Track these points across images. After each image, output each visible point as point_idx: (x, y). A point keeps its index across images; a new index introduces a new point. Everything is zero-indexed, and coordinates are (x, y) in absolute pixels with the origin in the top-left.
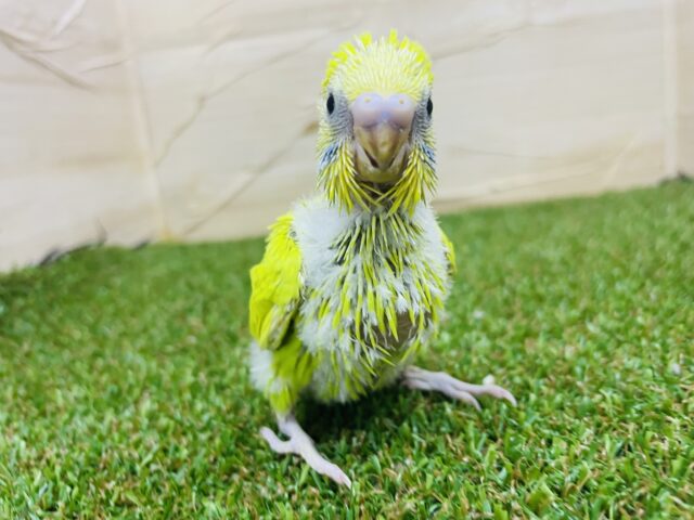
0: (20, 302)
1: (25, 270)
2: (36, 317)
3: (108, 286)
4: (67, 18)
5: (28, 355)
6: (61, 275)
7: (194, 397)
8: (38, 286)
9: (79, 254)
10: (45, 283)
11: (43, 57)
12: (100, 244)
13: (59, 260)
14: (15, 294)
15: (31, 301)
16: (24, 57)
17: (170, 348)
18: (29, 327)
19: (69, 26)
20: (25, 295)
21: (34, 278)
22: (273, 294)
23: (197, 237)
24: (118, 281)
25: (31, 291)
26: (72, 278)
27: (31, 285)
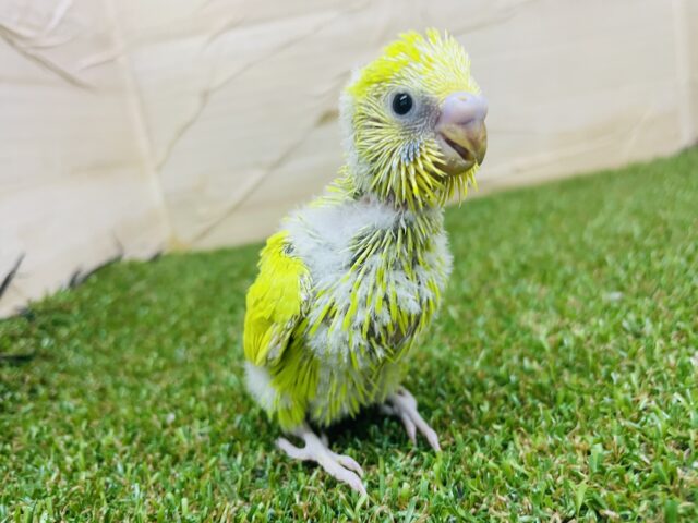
0: (63, 332)
1: (58, 294)
3: (146, 304)
4: (59, 12)
6: (94, 297)
8: (76, 311)
9: (103, 271)
10: (82, 308)
11: (42, 54)
12: (119, 259)
13: (86, 279)
14: (57, 323)
15: (75, 327)
16: (25, 54)
19: (62, 21)
20: (66, 324)
21: (69, 303)
22: (274, 312)
23: (210, 244)
24: (153, 297)
25: (71, 319)
26: (107, 300)
27: (69, 312)
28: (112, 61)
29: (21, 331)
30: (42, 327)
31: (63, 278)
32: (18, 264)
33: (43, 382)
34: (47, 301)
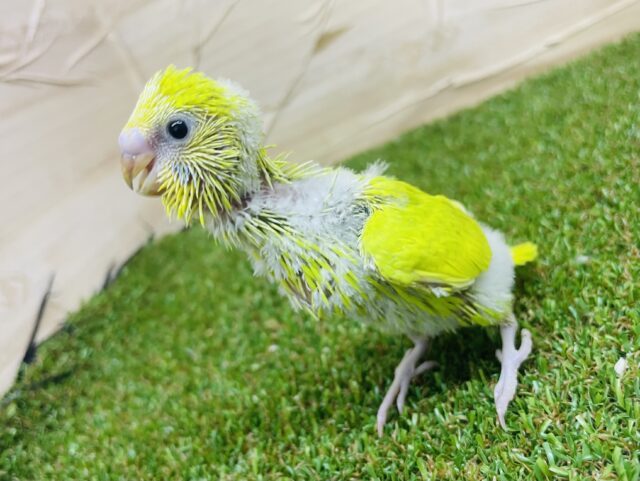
0: (99, 338)
2: (120, 349)
3: (174, 288)
4: (34, 18)
5: (126, 398)
6: (125, 293)
7: (298, 434)
8: (110, 313)
9: (132, 262)
10: (115, 309)
12: (151, 239)
13: (120, 273)
14: (92, 331)
15: (109, 330)
17: (255, 366)
18: (116, 362)
19: (40, 26)
20: (101, 328)
21: (104, 306)
24: (180, 279)
25: (105, 322)
26: (137, 293)
27: (103, 316)
28: (102, 42)
29: (62, 348)
30: (81, 338)
31: (98, 282)
32: (51, 283)
33: (84, 394)
34: (83, 311)
